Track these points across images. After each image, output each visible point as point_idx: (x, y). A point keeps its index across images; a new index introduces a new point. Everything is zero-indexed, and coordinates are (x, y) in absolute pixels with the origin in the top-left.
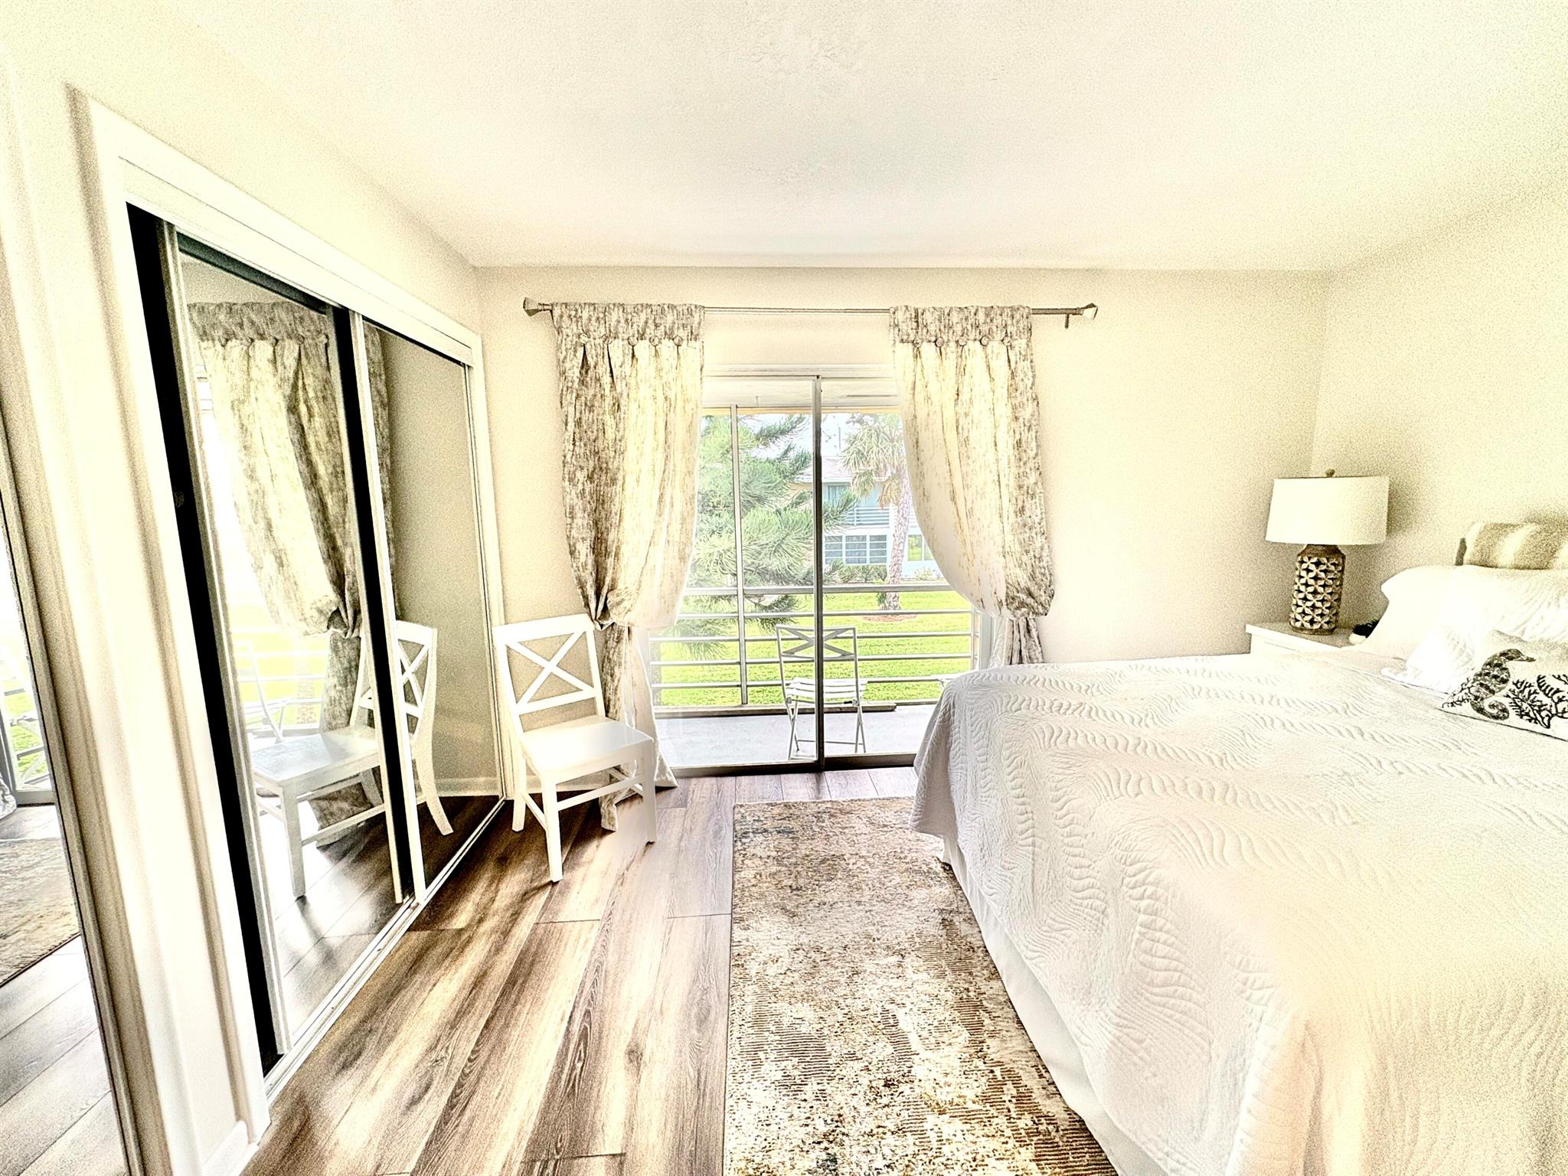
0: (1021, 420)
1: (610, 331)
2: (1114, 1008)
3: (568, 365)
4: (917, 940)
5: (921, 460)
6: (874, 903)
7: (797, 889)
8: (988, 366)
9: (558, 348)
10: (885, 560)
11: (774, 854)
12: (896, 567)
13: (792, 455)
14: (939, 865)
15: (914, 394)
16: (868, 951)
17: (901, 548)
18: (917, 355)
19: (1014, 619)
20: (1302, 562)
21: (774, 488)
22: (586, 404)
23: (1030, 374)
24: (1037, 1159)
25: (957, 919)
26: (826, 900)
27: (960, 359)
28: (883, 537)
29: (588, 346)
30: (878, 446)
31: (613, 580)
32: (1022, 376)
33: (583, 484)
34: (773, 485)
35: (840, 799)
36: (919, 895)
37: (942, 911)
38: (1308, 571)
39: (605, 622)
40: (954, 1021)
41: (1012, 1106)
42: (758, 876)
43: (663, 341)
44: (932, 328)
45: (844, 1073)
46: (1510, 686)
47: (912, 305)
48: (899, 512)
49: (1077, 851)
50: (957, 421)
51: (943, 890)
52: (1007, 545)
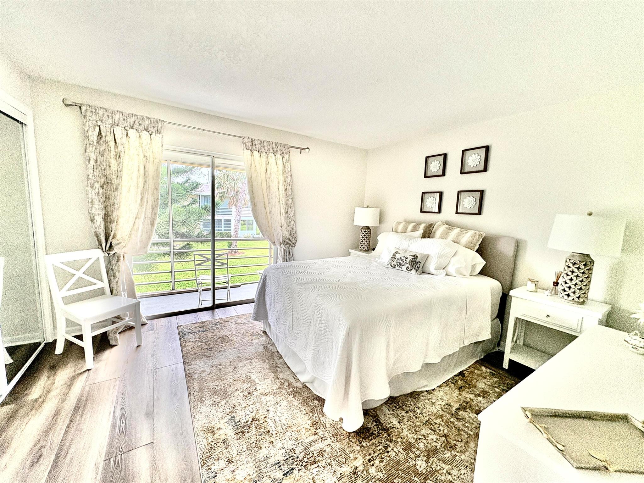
0: (287, 182)
1: (115, 122)
2: (313, 345)
3: (90, 133)
4: (256, 354)
5: (254, 192)
6: (240, 347)
7: (210, 349)
8: (276, 163)
9: (84, 124)
10: (230, 230)
11: (198, 339)
12: (236, 233)
13: (190, 181)
14: (262, 332)
15: (251, 168)
16: (239, 361)
17: (238, 225)
18: (252, 155)
19: (285, 248)
20: (362, 231)
21: (183, 197)
22: (100, 153)
23: (290, 167)
24: (294, 397)
25: (268, 346)
26: (222, 350)
27: (267, 159)
28: (230, 220)
29: (102, 127)
30: (228, 182)
31: (114, 234)
32: (287, 167)
33: (98, 189)
34: (181, 195)
35: (223, 318)
36: (255, 342)
37: (263, 345)
38: (363, 233)
39: (110, 253)
40: (269, 372)
41: (287, 388)
42: (193, 348)
43: (143, 131)
44: (257, 146)
45: (234, 395)
46: (396, 260)
47: (251, 137)
48: (237, 210)
49: (303, 309)
50: (266, 180)
51: (263, 339)
52: (282, 224)
